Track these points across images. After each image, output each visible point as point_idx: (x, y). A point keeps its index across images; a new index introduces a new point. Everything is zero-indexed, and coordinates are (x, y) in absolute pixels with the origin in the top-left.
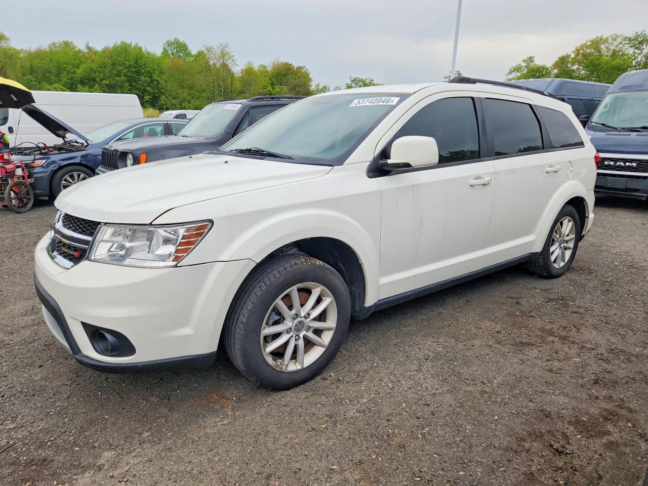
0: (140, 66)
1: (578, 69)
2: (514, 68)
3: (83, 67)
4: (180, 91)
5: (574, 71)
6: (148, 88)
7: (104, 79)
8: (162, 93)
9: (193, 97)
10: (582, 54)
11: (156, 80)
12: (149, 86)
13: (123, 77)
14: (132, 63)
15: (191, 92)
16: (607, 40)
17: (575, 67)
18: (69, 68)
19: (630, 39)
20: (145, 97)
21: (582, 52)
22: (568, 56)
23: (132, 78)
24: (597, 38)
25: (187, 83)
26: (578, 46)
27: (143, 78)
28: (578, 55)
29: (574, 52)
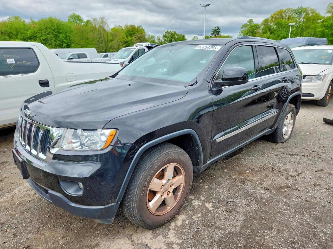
0: (60, 29)
1: (273, 25)
2: (244, 25)
3: (30, 31)
4: (81, 41)
5: (271, 26)
6: (64, 40)
7: (42, 36)
8: (72, 42)
9: (88, 44)
10: (274, 18)
11: (68, 36)
12: (65, 39)
13: (51, 35)
14: (56, 27)
15: (87, 41)
16: (285, 11)
17: (271, 24)
18: (22, 31)
19: (295, 10)
20: (63, 45)
21: (274, 17)
22: (268, 19)
23: (56, 35)
24: (281, 10)
25: (85, 37)
26: (272, 14)
27: (62, 35)
28: (272, 18)
29: (270, 17)
